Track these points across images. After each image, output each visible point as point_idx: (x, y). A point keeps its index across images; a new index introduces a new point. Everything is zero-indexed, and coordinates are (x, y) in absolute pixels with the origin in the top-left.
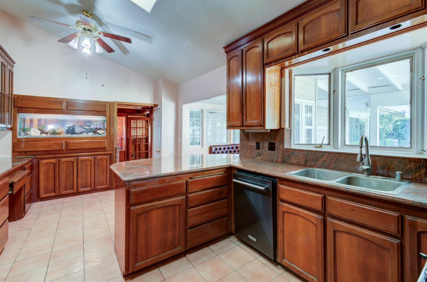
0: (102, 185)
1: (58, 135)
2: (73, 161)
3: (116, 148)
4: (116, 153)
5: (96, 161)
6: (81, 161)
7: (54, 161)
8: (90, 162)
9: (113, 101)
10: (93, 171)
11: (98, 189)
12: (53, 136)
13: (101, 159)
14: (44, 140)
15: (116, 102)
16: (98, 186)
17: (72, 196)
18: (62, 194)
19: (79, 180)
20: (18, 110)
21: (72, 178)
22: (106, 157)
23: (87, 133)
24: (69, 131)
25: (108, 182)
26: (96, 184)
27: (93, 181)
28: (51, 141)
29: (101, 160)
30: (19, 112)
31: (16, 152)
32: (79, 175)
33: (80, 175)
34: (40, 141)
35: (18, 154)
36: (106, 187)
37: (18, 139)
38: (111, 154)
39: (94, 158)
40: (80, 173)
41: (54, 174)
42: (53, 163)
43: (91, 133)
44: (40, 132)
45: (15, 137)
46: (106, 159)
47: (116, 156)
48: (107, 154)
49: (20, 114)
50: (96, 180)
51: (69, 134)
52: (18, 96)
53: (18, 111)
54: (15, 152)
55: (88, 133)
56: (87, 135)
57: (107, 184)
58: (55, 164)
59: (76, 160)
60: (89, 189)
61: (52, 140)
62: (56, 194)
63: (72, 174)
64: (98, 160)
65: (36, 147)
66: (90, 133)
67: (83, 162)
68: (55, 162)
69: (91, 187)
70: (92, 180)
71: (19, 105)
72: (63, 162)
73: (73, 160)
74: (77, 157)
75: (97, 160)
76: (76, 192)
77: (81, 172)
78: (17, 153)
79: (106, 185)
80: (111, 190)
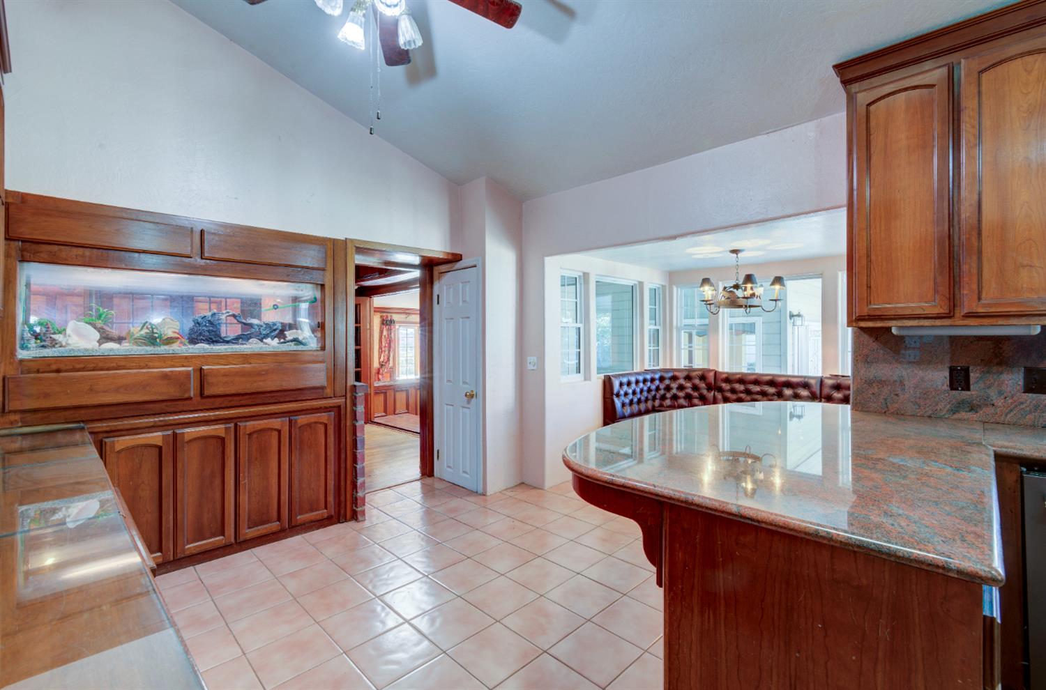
0: (312, 510)
1: (166, 347)
2: (224, 436)
3: (355, 386)
4: (354, 404)
5: (295, 432)
6: (250, 435)
7: (156, 437)
8: (275, 434)
9: (342, 238)
10: (285, 467)
11: (300, 525)
12: (150, 349)
13: (309, 425)
14: (122, 363)
15: (352, 240)
16: (300, 514)
17: (217, 557)
18: (187, 553)
19: (244, 498)
20: (22, 250)
21: (218, 495)
22: (324, 417)
23: (261, 340)
24: (201, 334)
25: (331, 499)
26: (296, 507)
27: (285, 497)
28: (147, 367)
29: (310, 427)
30: (23, 260)
31: (15, 412)
32: (242, 483)
33: (244, 481)
34: (108, 369)
35: (21, 418)
36: (326, 516)
37: (21, 361)
38: (339, 407)
39: (290, 421)
40: (246, 474)
41: (156, 487)
42: (156, 446)
43: (272, 339)
44: (97, 336)
45: (8, 352)
46: (326, 426)
47: (354, 414)
48: (326, 409)
49: (26, 265)
50: (296, 494)
51: (202, 341)
52: (24, 198)
53: (22, 256)
54: (10, 412)
55: (264, 340)
56: (261, 345)
57: (328, 506)
58: (160, 448)
59: (233, 429)
60: (274, 526)
61: (151, 364)
62: (163, 557)
63: (218, 481)
64: (300, 427)
65: (91, 390)
66: (269, 339)
67: (255, 436)
68: (160, 444)
69: (279, 519)
70: (282, 497)
71: (27, 232)
72: (187, 442)
73: (224, 431)
74: (235, 421)
75: (297, 430)
76: (233, 540)
77: (249, 473)
78: (17, 417)
79: (326, 508)
80: (339, 522)
